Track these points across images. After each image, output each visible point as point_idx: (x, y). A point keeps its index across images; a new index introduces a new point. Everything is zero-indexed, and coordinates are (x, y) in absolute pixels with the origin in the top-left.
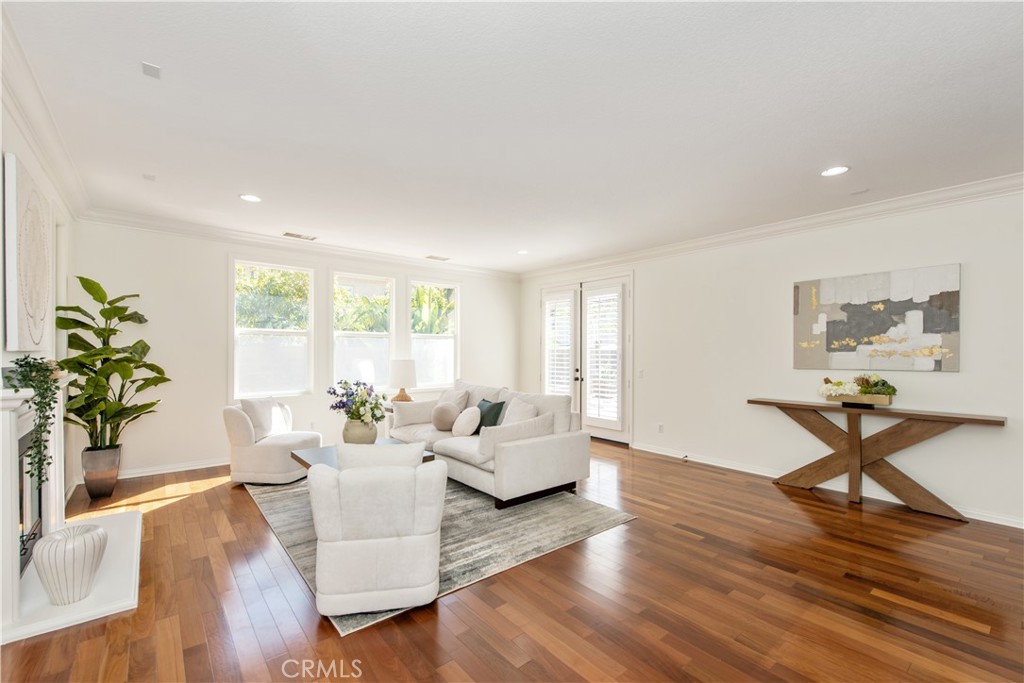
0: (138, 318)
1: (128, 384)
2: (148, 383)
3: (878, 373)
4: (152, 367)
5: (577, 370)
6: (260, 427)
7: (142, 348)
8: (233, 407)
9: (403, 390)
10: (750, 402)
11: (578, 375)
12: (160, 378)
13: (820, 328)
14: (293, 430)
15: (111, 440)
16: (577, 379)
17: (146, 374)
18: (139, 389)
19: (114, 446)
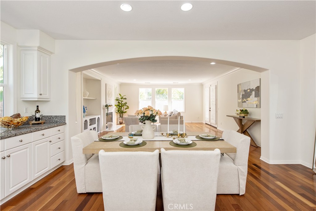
2: (127, 108)
3: (245, 108)
4: (127, 106)
5: (210, 108)
7: (126, 103)
9: (166, 111)
10: (227, 116)
12: (128, 108)
13: (241, 96)
15: (122, 116)
16: (210, 111)
17: (126, 107)
18: (125, 109)
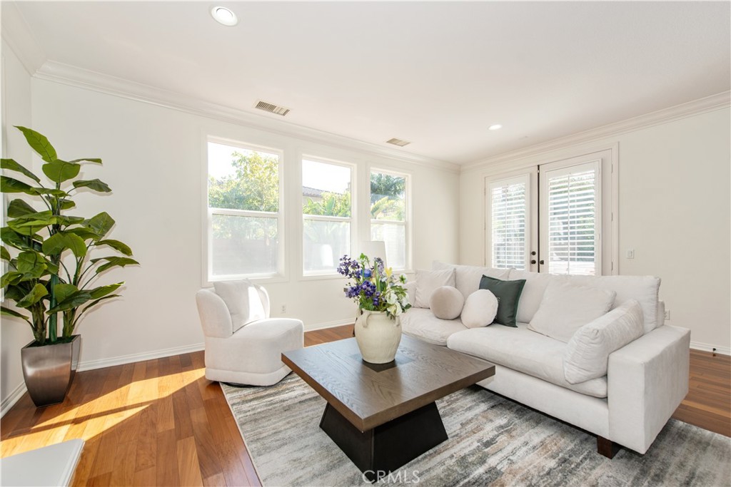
0: (99, 186)
1: (87, 264)
2: (113, 261)
4: (115, 244)
5: (534, 253)
6: (238, 313)
7: (105, 222)
8: (207, 291)
11: (535, 258)
12: (126, 259)
14: (270, 317)
15: (64, 330)
16: (533, 262)
18: (100, 270)
19: (68, 338)
